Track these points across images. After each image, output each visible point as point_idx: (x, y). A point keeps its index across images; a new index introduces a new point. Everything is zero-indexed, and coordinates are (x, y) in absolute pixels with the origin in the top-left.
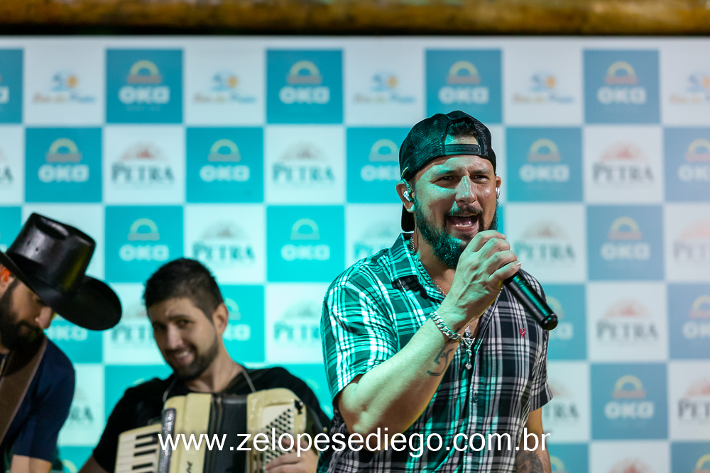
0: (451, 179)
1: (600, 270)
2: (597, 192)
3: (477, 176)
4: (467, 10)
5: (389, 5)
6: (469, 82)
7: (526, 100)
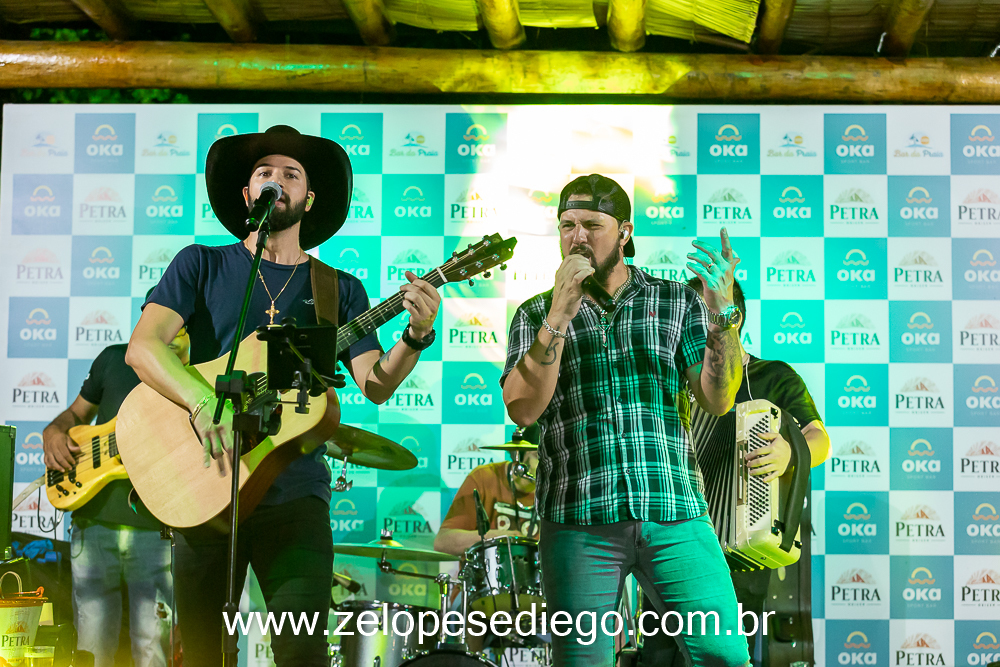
3: (588, 225)
4: (859, 83)
5: (796, 78)
6: (859, 140)
7: (905, 155)
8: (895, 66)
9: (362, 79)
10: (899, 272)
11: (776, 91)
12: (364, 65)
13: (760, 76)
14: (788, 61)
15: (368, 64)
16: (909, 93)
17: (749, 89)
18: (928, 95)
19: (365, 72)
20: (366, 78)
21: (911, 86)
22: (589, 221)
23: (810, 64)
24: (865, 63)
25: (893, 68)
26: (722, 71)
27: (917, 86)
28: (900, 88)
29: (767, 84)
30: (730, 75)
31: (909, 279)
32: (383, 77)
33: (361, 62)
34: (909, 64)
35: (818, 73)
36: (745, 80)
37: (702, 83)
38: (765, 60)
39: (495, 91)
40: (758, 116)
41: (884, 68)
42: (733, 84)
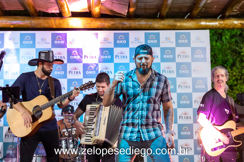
0: (141, 59)
1: (179, 75)
2: (178, 60)
3: (146, 58)
4: (153, 25)
5: (138, 24)
6: (153, 39)
7: (164, 42)
8: (162, 21)
9: (30, 25)
10: (163, 71)
11: (133, 27)
12: (31, 21)
13: (129, 23)
14: (136, 20)
15: (32, 21)
16: (165, 27)
17: (126, 27)
18: (170, 28)
19: (31, 23)
20: (31, 24)
21: (166, 25)
22: (146, 57)
23: (141, 20)
24: (154, 20)
25: (161, 21)
26: (120, 22)
27: (167, 25)
28: (163, 26)
29: (131, 25)
30: (122, 23)
31: (166, 72)
32: (35, 24)
33: (30, 20)
34: (165, 20)
35: (143, 23)
36: (125, 24)
37: (115, 25)
38: (130, 20)
39: (64, 28)
40: (128, 33)
41: (159, 21)
42: (122, 26)
